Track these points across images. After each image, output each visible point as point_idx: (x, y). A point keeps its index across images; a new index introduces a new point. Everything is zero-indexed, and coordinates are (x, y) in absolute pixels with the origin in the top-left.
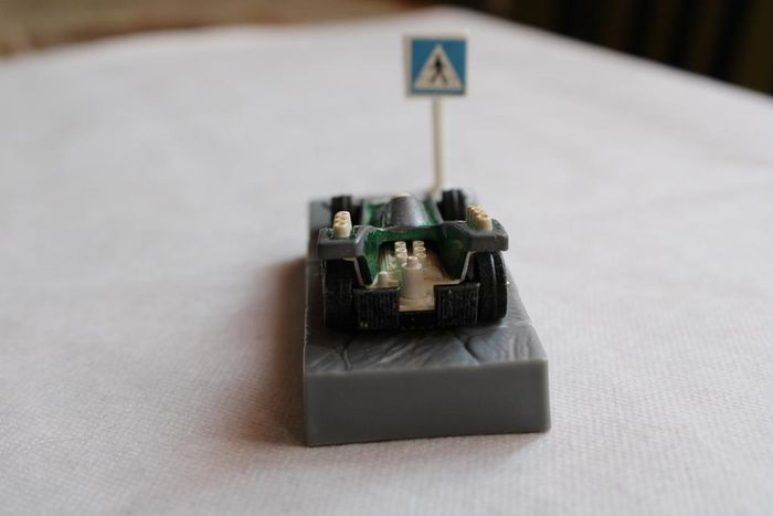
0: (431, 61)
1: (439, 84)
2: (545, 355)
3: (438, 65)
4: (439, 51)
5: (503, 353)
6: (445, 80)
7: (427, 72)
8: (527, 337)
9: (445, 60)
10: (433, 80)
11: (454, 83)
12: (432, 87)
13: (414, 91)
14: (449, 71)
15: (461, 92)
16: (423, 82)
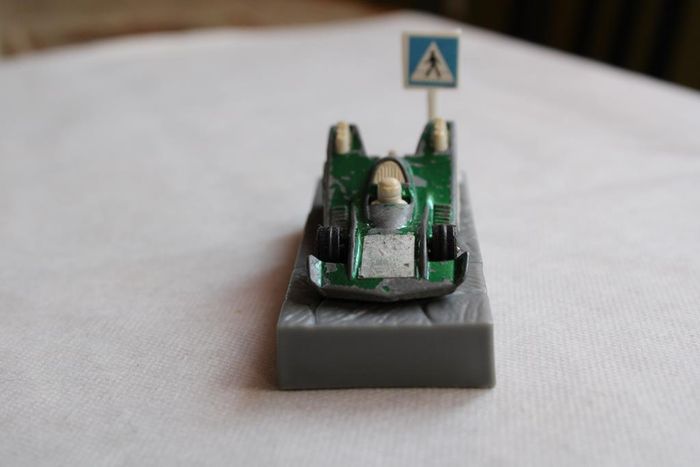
0: (427, 56)
1: (433, 77)
2: (491, 319)
3: (433, 60)
4: (433, 47)
5: (454, 316)
6: (439, 74)
7: (423, 66)
8: (479, 302)
9: (438, 55)
10: (428, 73)
11: (446, 77)
12: (427, 79)
13: (411, 83)
14: (442, 66)
15: (452, 85)
16: (419, 75)
